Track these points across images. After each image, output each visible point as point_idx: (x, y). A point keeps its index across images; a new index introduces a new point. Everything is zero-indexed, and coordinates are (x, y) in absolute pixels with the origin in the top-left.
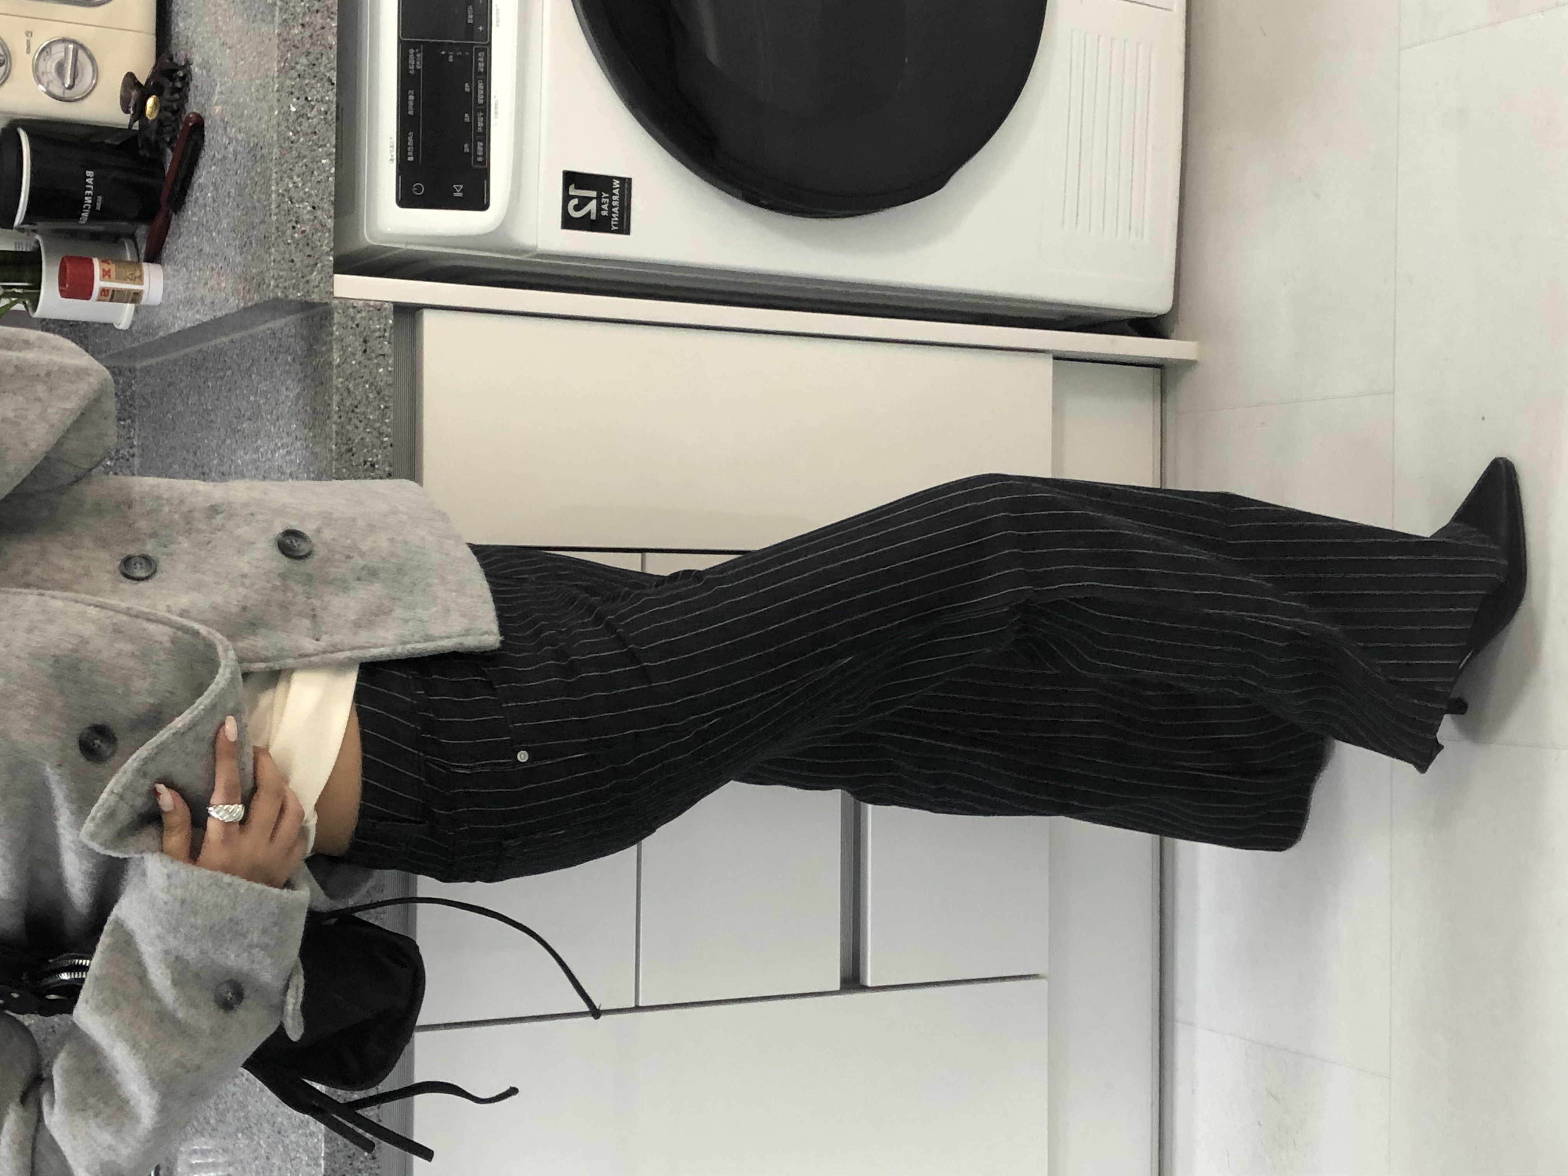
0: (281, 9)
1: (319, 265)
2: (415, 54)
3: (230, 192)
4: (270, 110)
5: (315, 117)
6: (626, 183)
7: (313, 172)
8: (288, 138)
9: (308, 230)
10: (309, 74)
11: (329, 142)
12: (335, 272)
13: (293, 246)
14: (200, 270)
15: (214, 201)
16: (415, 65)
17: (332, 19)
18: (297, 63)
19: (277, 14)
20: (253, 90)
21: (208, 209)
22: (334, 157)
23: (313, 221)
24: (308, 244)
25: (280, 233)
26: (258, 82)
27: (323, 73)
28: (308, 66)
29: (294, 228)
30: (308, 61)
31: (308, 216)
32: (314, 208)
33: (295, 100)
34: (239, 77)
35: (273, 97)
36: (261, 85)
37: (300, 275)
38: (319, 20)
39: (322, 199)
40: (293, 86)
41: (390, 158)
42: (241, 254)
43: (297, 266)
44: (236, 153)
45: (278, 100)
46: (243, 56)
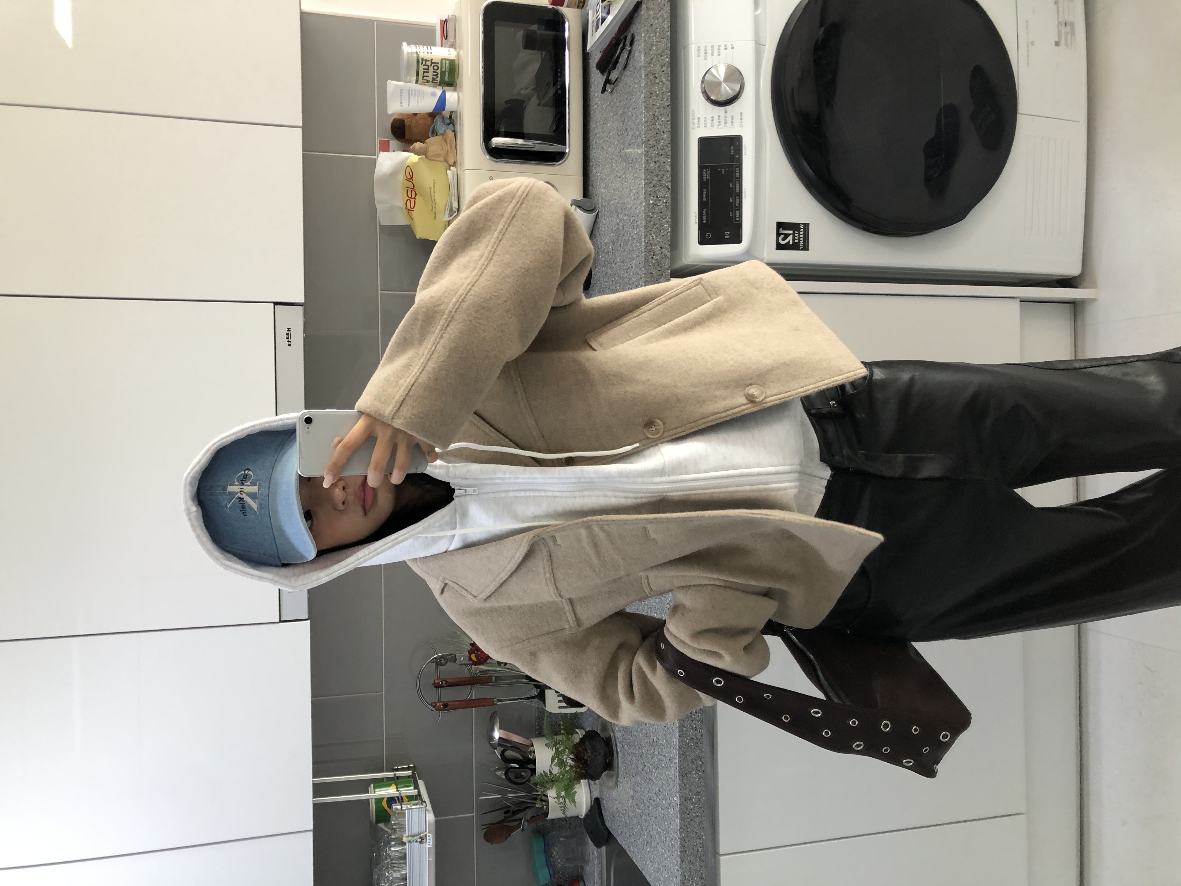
0: (645, 155)
1: (664, 275)
2: (706, 171)
3: (620, 245)
4: (641, 204)
5: (661, 205)
6: (806, 226)
7: (660, 231)
8: (649, 216)
9: (659, 259)
10: (658, 185)
11: (668, 216)
12: (671, 278)
13: (652, 266)
14: (606, 282)
15: (613, 249)
16: (706, 177)
17: (668, 158)
18: (653, 180)
19: (643, 157)
20: (632, 195)
21: (610, 253)
22: (670, 223)
23: (661, 254)
24: (659, 265)
25: (646, 261)
26: (634, 191)
27: (665, 184)
28: (658, 181)
29: (652, 258)
30: (658, 178)
31: (659, 252)
32: (661, 248)
33: (652, 197)
34: (625, 190)
35: (642, 197)
36: (636, 192)
37: (655, 280)
38: (662, 159)
39: (665, 243)
40: (651, 191)
41: (695, 222)
42: (627, 272)
43: (655, 274)
44: (623, 227)
45: (645, 198)
46: (626, 180)
